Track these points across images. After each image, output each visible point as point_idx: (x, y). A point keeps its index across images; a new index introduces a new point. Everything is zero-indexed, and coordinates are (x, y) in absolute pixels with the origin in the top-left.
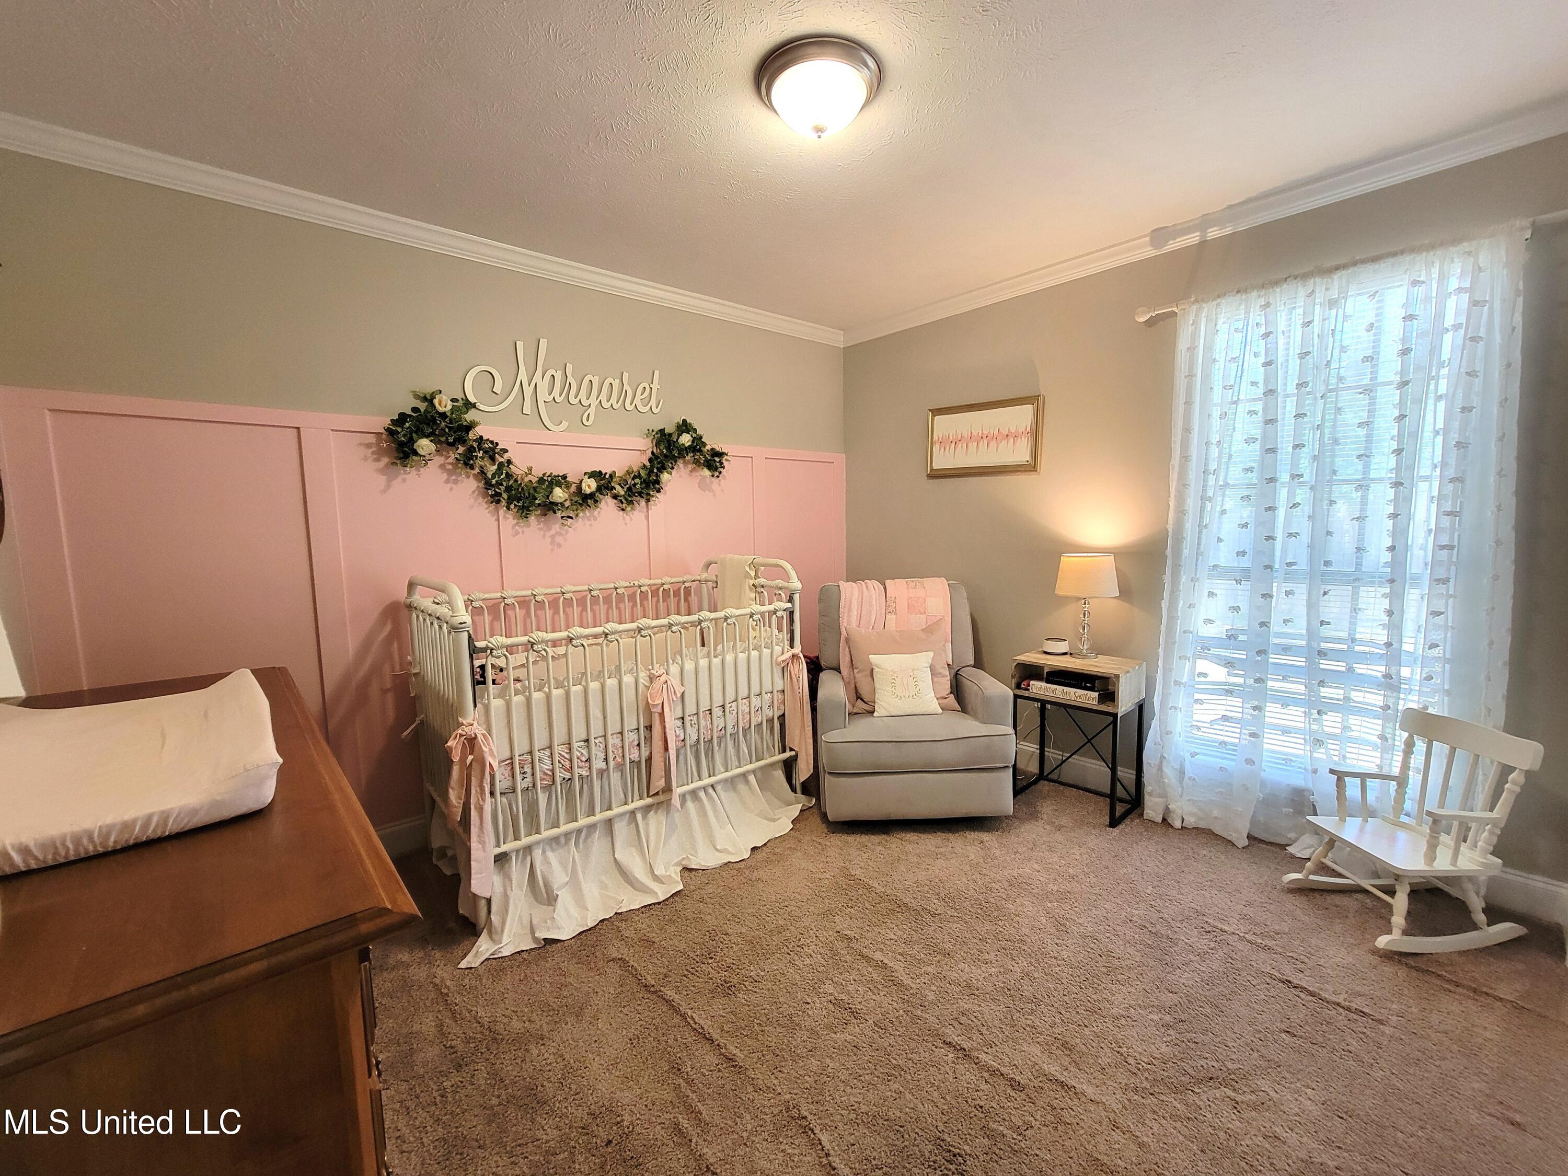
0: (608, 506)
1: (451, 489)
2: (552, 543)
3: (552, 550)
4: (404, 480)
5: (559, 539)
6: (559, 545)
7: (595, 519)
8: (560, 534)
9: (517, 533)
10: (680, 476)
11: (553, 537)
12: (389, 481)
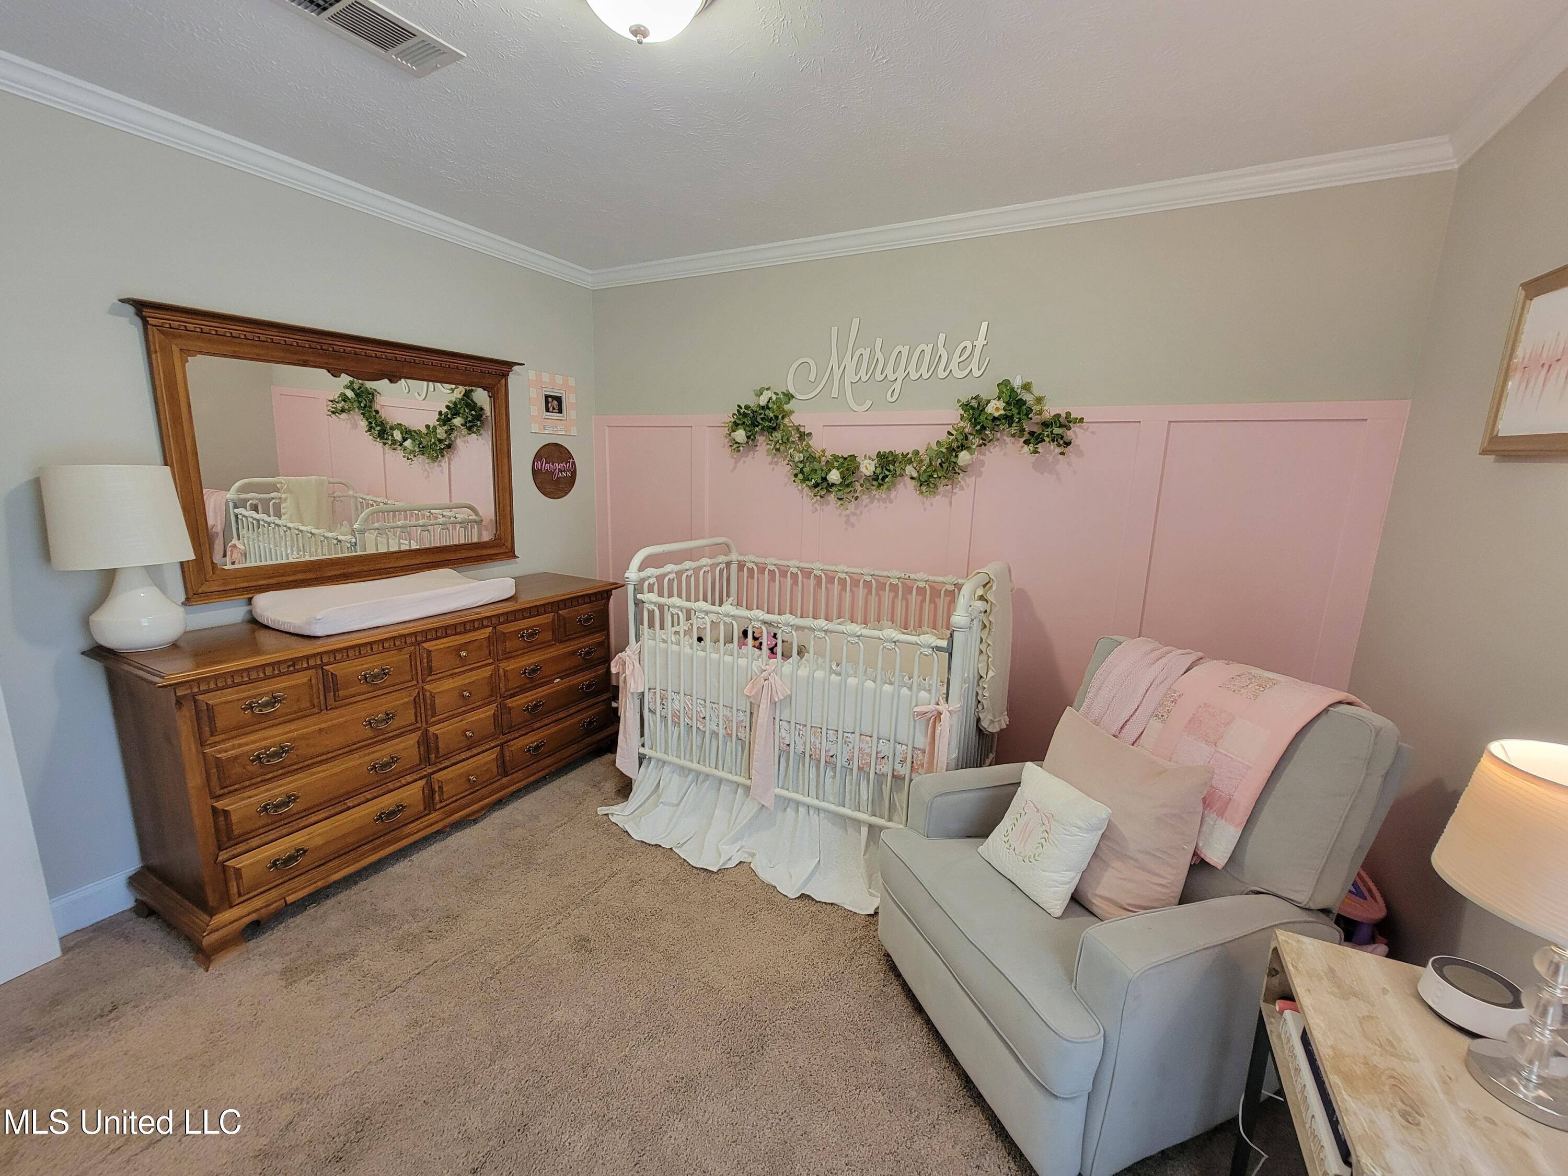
0: (906, 487)
1: (773, 469)
2: (847, 522)
3: (846, 529)
4: (744, 462)
5: (853, 519)
6: (853, 526)
7: (891, 502)
8: (854, 514)
9: (816, 510)
10: (1005, 454)
11: (848, 516)
12: (736, 462)
